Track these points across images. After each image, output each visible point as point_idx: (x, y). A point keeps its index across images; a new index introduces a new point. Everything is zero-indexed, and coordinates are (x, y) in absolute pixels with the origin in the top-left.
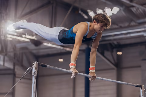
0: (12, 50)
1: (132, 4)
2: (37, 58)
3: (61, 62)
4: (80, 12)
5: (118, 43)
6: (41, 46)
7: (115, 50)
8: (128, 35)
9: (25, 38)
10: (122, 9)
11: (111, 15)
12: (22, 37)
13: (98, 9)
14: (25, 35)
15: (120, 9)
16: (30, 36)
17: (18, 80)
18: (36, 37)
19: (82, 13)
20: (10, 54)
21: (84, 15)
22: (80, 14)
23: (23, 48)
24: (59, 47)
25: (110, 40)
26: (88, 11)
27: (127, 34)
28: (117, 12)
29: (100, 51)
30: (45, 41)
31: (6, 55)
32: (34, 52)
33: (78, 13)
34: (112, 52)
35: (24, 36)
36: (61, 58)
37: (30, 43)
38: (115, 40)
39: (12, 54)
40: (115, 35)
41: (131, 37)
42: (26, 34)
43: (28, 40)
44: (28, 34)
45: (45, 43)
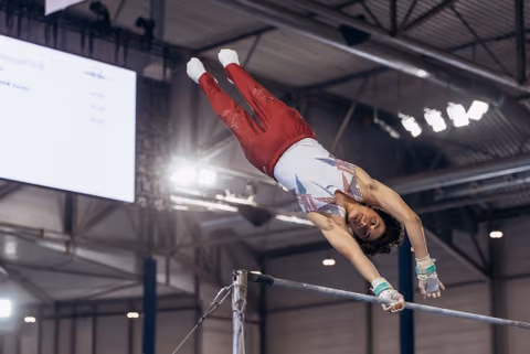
0: (189, 240)
1: (523, 88)
2: (262, 257)
3: (329, 266)
4: (376, 120)
5: (489, 204)
6: (271, 226)
7: (481, 226)
8: (520, 181)
9: (224, 202)
10: (496, 105)
11: (467, 123)
12: (217, 201)
13: (427, 110)
14: (224, 195)
15: (491, 107)
16: (237, 197)
17: (208, 323)
18: (255, 200)
19: (382, 123)
20: (183, 251)
21: (388, 128)
22: (378, 126)
23: (219, 233)
25: (468, 197)
26: (401, 115)
27: (515, 176)
28: (484, 116)
29: (439, 231)
30: (280, 210)
31: (172, 254)
32: (254, 241)
33: (373, 123)
34: (475, 231)
35: (219, 197)
36: (329, 258)
37: (240, 218)
38: (480, 195)
39: (189, 252)
40: (480, 182)
41: (525, 184)
42: (227, 192)
43: (234, 209)
44: (231, 193)
45: (280, 214)
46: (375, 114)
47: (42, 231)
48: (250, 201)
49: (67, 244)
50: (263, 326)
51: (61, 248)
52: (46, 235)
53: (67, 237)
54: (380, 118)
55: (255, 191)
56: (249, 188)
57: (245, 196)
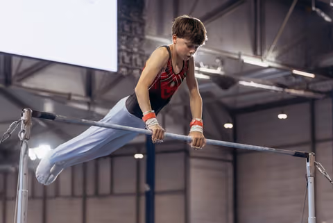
0: (179, 100)
3: (283, 119)
4: (314, 8)
9: (199, 72)
14: (199, 66)
16: (209, 68)
17: (193, 162)
18: (222, 70)
19: (318, 10)
20: (175, 108)
21: (323, 15)
22: (315, 12)
24: (274, 88)
26: (332, 5)
30: (242, 78)
31: (167, 111)
32: (226, 101)
33: (311, 11)
35: (196, 68)
36: (283, 113)
37: (214, 85)
39: (180, 110)
42: (201, 64)
43: (207, 77)
44: (205, 65)
45: (242, 80)
46: (313, 4)
47: (70, 95)
48: (219, 71)
49: (89, 104)
50: (235, 163)
51: (85, 107)
52: (73, 97)
53: (88, 100)
54: (316, 7)
55: (223, 63)
56: (218, 61)
57: (215, 67)
